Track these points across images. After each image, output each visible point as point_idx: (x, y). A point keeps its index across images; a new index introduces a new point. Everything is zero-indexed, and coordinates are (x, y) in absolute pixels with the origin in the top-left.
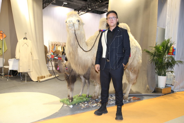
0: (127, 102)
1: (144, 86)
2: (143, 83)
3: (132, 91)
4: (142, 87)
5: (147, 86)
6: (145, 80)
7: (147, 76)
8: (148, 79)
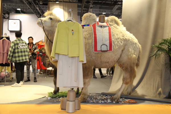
0: (114, 103)
1: (155, 89)
2: (155, 86)
3: (138, 94)
4: (152, 90)
5: (160, 89)
6: (157, 82)
7: (161, 77)
8: (161, 81)
